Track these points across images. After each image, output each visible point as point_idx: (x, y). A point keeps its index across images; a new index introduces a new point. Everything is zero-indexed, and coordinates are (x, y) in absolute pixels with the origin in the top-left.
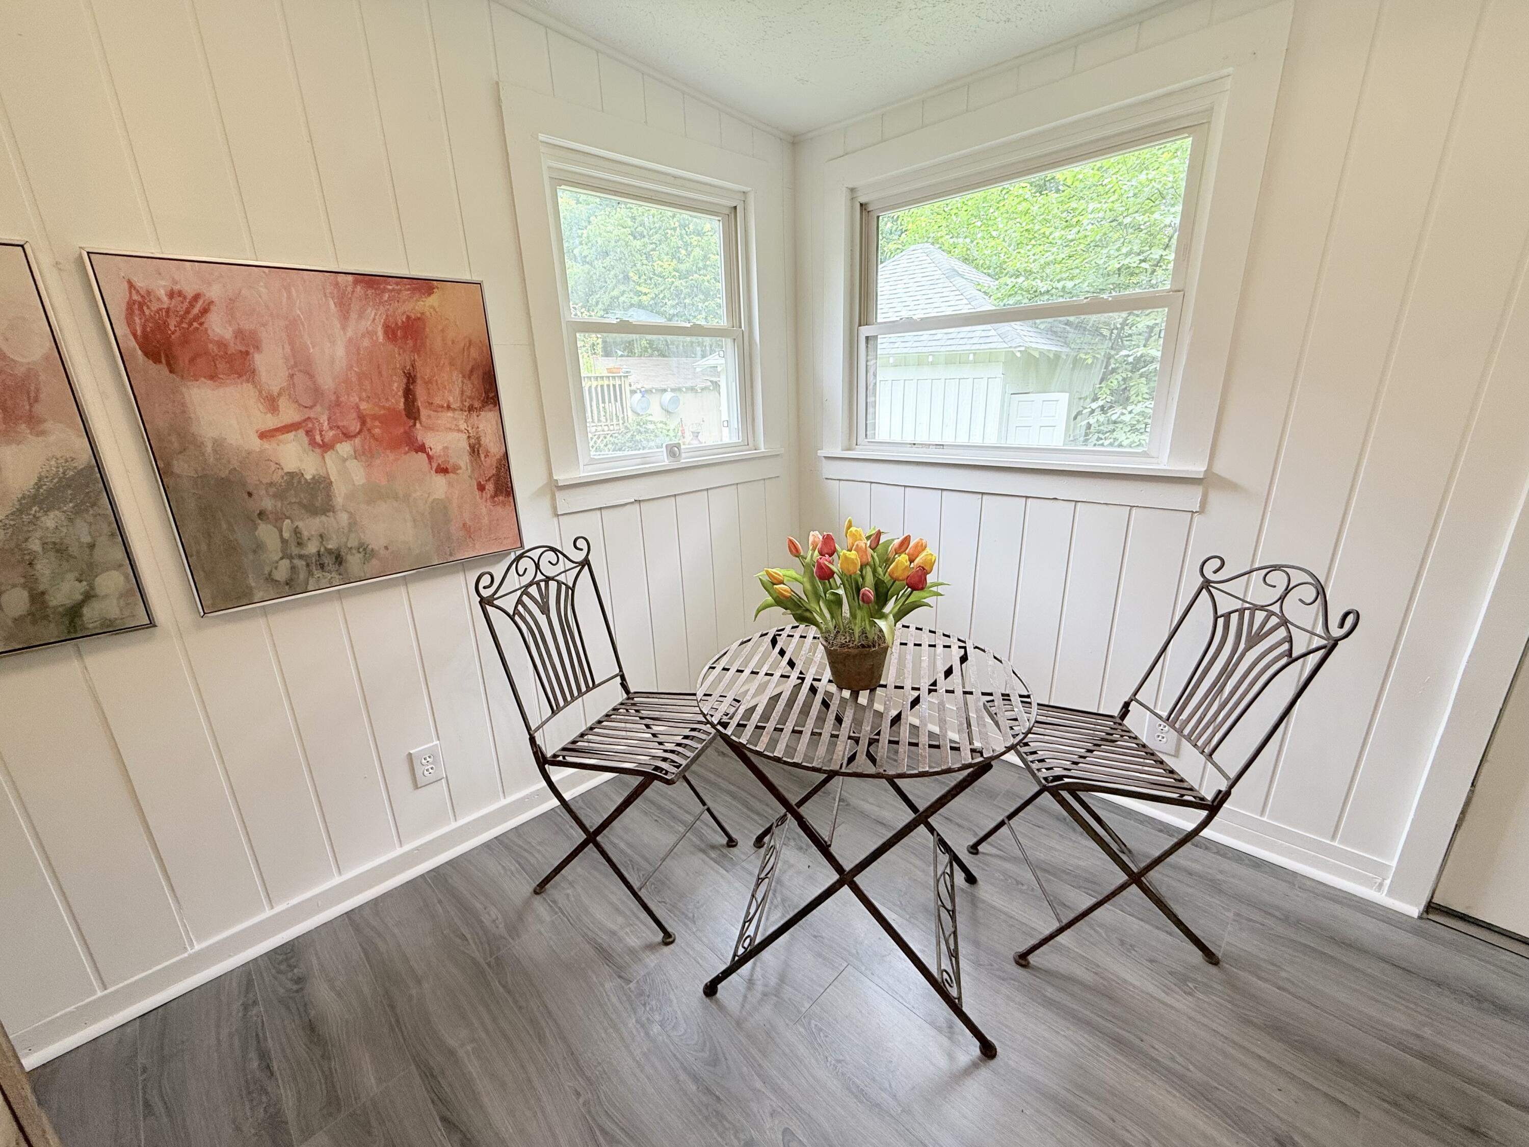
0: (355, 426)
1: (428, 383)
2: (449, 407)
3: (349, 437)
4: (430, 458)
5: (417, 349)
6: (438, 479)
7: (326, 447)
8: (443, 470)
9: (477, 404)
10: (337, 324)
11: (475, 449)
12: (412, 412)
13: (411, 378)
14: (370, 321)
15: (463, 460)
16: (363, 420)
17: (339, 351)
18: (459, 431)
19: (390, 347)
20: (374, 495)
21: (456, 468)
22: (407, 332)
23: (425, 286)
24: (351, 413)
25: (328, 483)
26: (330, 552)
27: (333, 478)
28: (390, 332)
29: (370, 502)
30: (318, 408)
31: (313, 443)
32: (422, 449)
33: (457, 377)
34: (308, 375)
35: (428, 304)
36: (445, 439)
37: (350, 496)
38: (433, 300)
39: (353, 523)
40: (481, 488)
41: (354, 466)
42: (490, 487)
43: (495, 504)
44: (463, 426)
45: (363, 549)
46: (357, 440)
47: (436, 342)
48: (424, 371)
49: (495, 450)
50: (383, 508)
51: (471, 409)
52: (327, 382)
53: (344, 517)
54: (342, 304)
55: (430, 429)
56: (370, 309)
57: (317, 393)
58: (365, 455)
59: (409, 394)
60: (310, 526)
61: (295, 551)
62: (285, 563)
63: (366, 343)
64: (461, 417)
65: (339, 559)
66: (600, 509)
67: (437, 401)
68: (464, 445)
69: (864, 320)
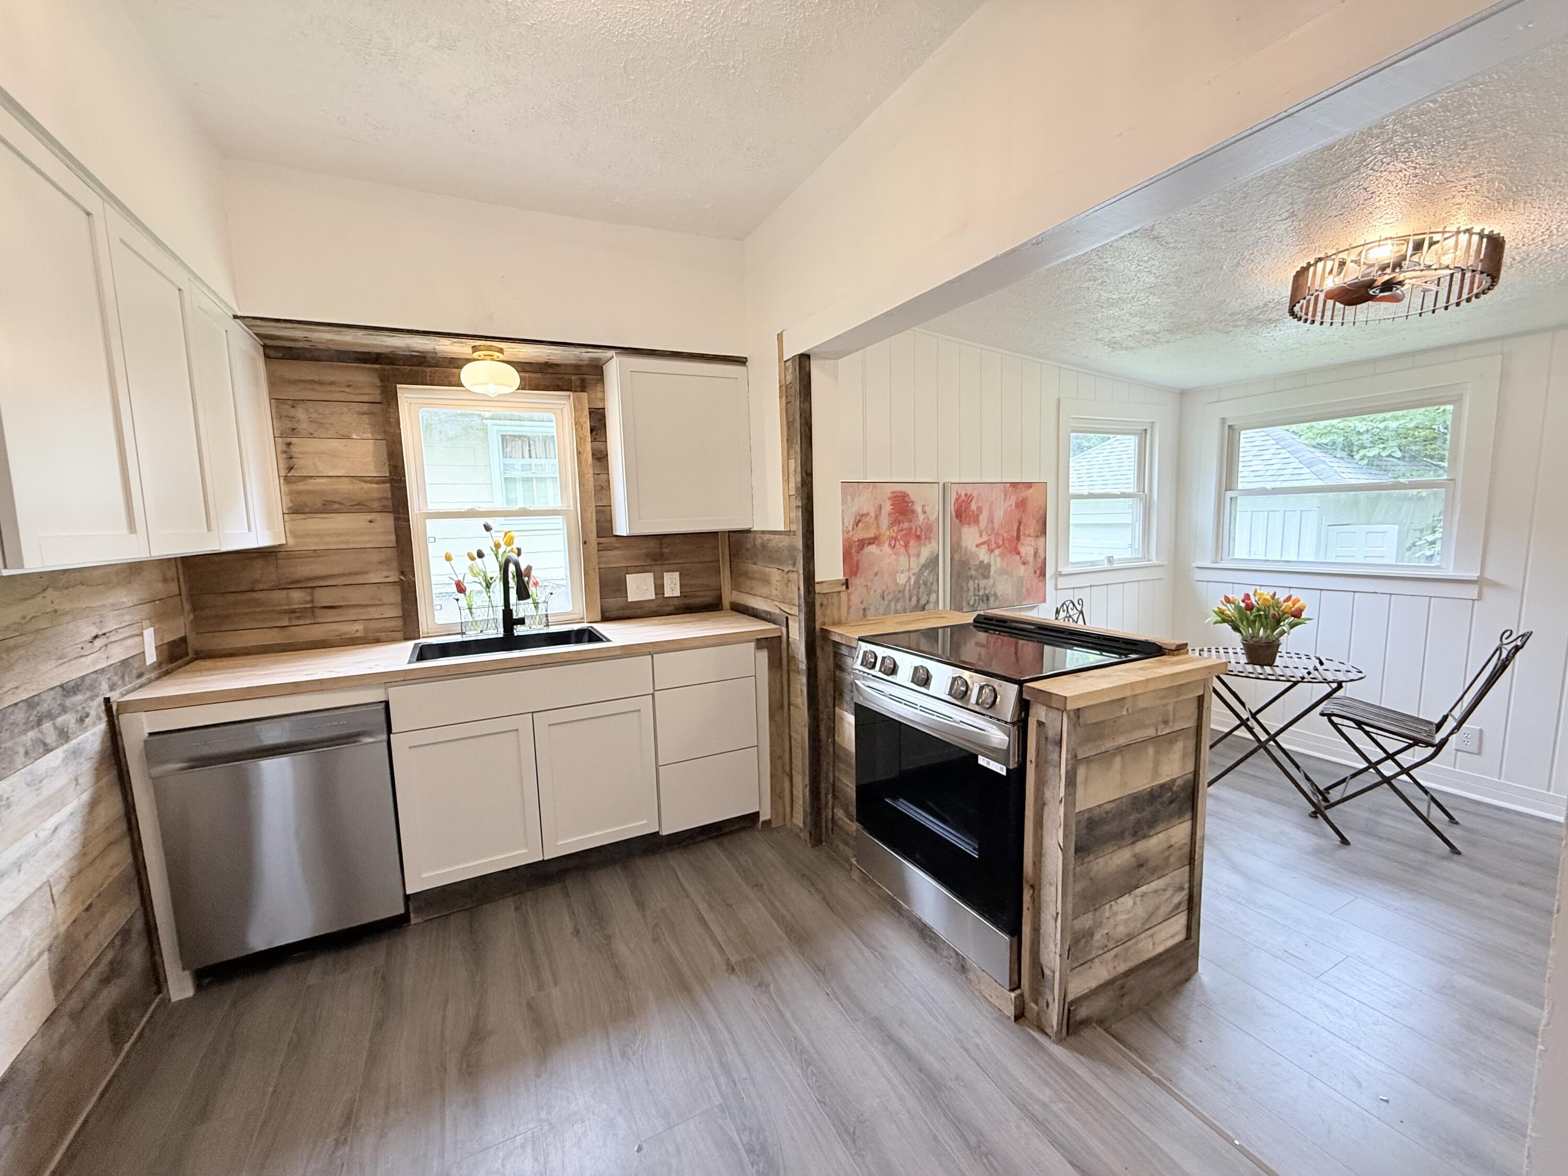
0: (1001, 543)
1: (1025, 525)
2: (1030, 536)
3: (999, 547)
4: (1021, 557)
5: (1023, 511)
6: (1023, 567)
7: (992, 551)
8: (1024, 563)
9: (1039, 534)
10: (1002, 502)
11: (1036, 555)
12: (1018, 538)
13: (1020, 523)
14: (1012, 501)
15: (1031, 559)
16: (1003, 540)
17: (1002, 513)
18: (1032, 546)
19: (1016, 511)
20: (1003, 572)
21: (1028, 562)
22: (1022, 504)
23: (1029, 485)
24: (1001, 538)
25: (990, 566)
26: (985, 594)
27: (992, 564)
28: (1017, 504)
29: (1000, 575)
30: (992, 536)
31: (989, 549)
32: (1018, 553)
33: (1034, 522)
34: (992, 523)
35: (1029, 493)
36: (1027, 550)
37: (995, 572)
38: (1031, 491)
39: (994, 584)
40: (1035, 572)
41: (998, 559)
42: (1038, 572)
43: (1039, 581)
44: (1033, 544)
45: (995, 595)
46: (1001, 549)
47: (1030, 507)
48: (1024, 521)
49: (1042, 555)
50: (1005, 577)
51: (1037, 536)
52: (996, 526)
53: (992, 580)
54: (1005, 495)
55: (1022, 544)
56: (1012, 497)
57: (993, 529)
58: (1002, 555)
59: (1018, 530)
60: (983, 583)
61: (976, 593)
62: (973, 598)
63: (1009, 509)
64: (1033, 539)
65: (988, 599)
66: (1074, 588)
67: (1026, 533)
68: (1032, 553)
69: (1229, 488)
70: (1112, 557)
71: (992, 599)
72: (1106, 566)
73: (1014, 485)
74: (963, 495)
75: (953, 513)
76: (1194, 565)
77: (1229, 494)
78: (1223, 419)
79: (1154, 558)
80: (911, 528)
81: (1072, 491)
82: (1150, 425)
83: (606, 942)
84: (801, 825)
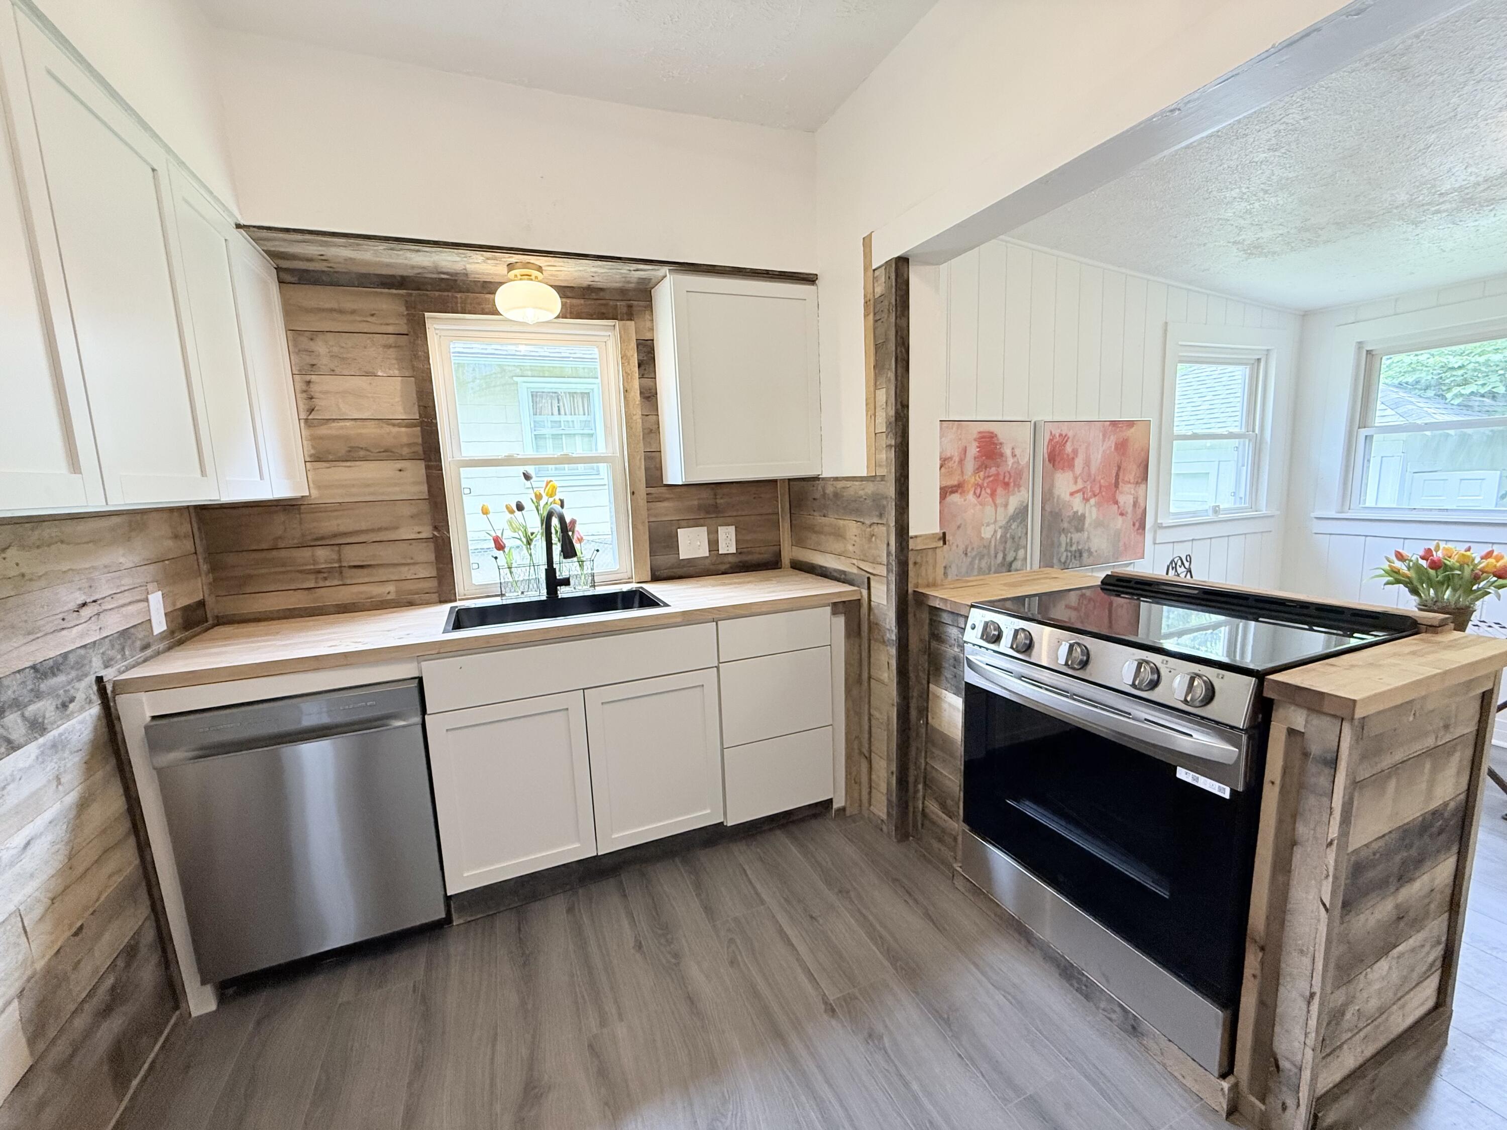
0: (1097, 490)
1: (1125, 470)
2: (1129, 482)
3: (1095, 496)
4: (1119, 507)
5: (1123, 454)
6: (1120, 518)
7: (1087, 500)
8: (1122, 514)
9: (1140, 481)
10: (1101, 444)
11: (1135, 504)
12: (1117, 485)
13: (1119, 468)
14: (1111, 442)
15: (1130, 509)
16: (1100, 487)
17: (1100, 456)
18: (1131, 494)
19: (1115, 454)
20: (1099, 524)
21: (1127, 514)
22: (1122, 446)
23: (1131, 424)
24: (1098, 486)
25: (1085, 518)
26: (1079, 550)
27: (1087, 515)
28: (1116, 448)
29: (1095, 527)
30: (1088, 483)
31: (1084, 498)
32: (1116, 503)
33: (1135, 467)
34: (1089, 466)
35: (1130, 433)
36: (1125, 498)
37: (1090, 524)
38: (1133, 430)
39: (1088, 538)
40: (1134, 525)
41: (1094, 510)
42: (1137, 525)
43: (1137, 534)
44: (1133, 492)
45: (1089, 551)
46: (1097, 498)
47: (1130, 450)
48: (1124, 465)
49: (1142, 505)
50: (1100, 530)
51: (1137, 483)
52: (1093, 470)
53: (1086, 534)
54: (1104, 436)
55: (1121, 493)
56: (1112, 437)
57: (1089, 475)
58: (1098, 505)
59: (1117, 475)
60: (1076, 536)
61: (1069, 548)
62: (1065, 554)
63: (1108, 452)
64: (1132, 486)
65: (1081, 556)
66: (1173, 542)
67: (1126, 479)
68: (1131, 502)
69: (1363, 425)
70: (1218, 506)
71: (1085, 555)
72: (1211, 517)
73: (1114, 423)
74: (1057, 436)
75: (1046, 456)
76: (1313, 515)
77: (1364, 432)
78: (1360, 343)
79: (1264, 509)
80: (998, 474)
81: (1177, 431)
82: (1265, 353)
83: (673, 961)
84: (884, 817)
